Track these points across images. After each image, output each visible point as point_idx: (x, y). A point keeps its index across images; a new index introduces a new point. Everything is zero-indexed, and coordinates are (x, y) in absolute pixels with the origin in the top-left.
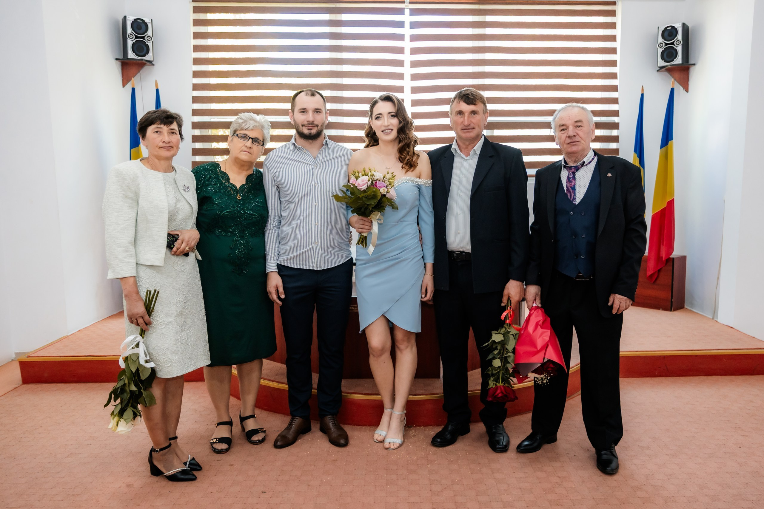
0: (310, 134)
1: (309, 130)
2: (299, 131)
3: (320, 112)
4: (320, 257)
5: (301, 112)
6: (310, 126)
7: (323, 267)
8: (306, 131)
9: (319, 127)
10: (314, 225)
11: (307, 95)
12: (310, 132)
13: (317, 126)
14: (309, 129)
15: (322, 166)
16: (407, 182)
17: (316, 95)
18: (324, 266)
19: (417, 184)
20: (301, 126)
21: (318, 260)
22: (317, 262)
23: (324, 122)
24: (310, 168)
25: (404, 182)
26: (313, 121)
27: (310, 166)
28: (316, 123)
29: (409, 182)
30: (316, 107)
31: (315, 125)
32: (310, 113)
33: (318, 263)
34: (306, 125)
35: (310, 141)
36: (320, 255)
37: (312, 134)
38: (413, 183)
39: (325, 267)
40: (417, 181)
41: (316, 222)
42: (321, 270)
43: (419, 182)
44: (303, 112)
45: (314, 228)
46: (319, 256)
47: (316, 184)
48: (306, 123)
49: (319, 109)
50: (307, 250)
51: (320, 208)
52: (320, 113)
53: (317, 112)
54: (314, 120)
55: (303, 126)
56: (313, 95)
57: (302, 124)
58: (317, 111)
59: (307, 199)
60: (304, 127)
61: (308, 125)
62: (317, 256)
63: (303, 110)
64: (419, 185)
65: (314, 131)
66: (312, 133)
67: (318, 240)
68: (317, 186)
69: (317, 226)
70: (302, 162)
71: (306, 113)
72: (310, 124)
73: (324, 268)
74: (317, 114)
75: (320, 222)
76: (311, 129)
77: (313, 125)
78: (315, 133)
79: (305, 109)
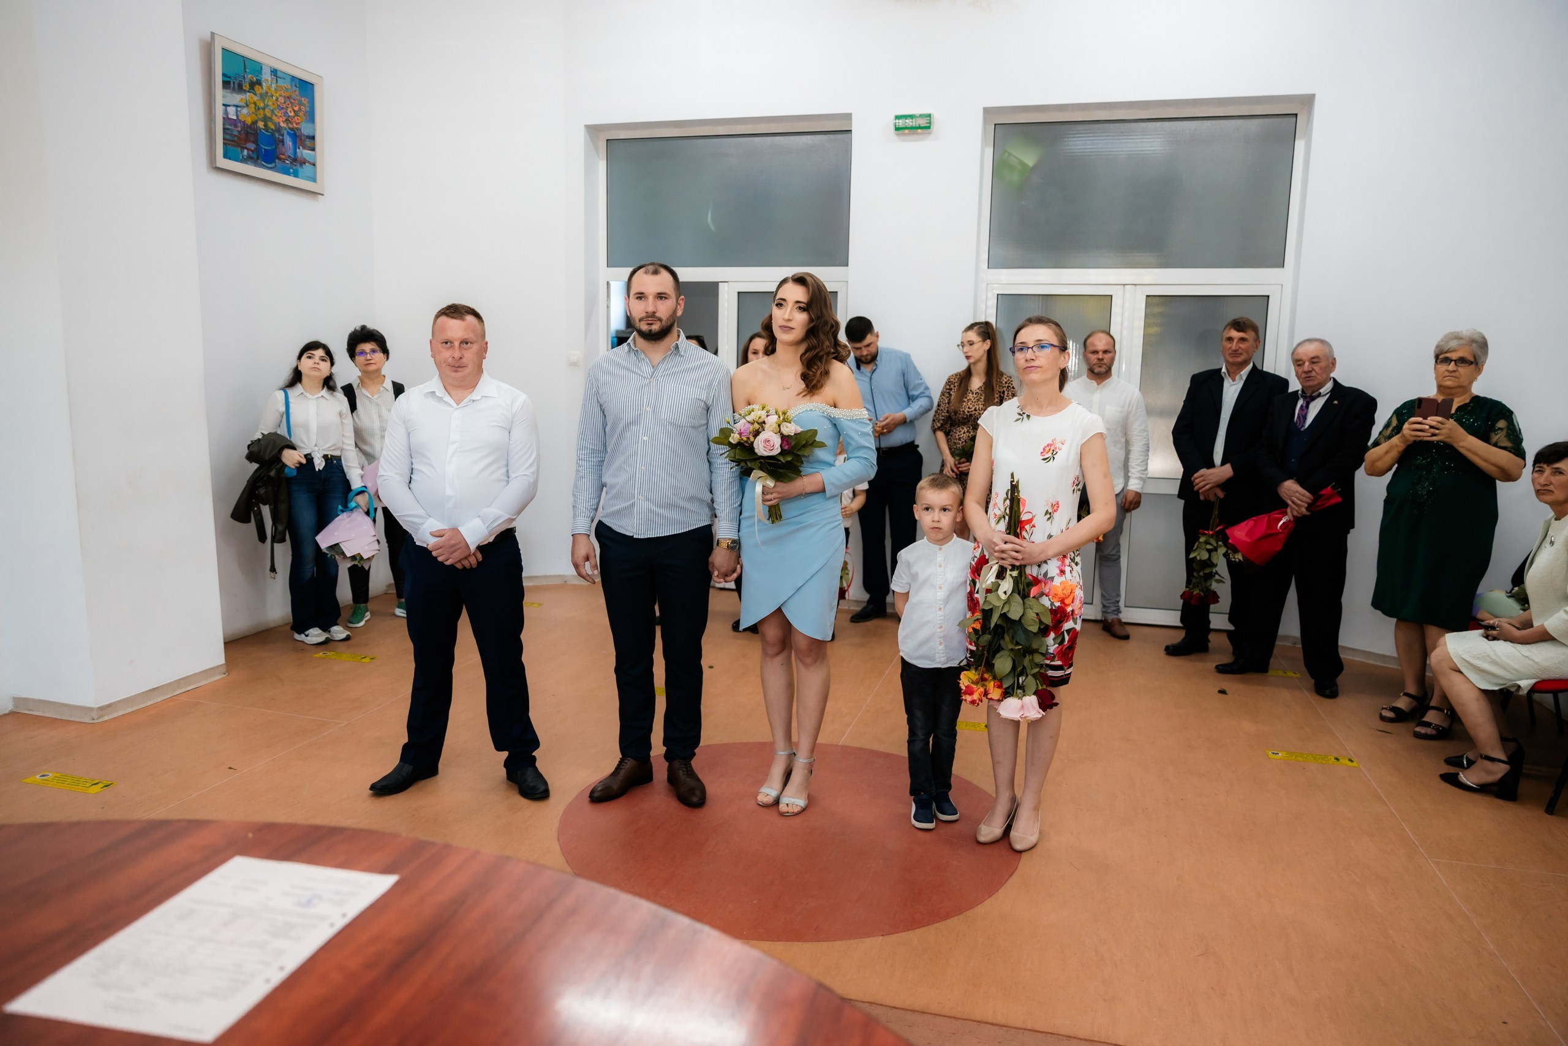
0: (650, 331)
1: (649, 326)
3: (666, 298)
5: (637, 298)
6: (650, 319)
8: (646, 327)
9: (663, 323)
11: (647, 272)
12: (650, 328)
13: (660, 320)
14: (648, 324)
17: (660, 271)
19: (830, 416)
20: (637, 321)
23: (671, 314)
26: (654, 313)
28: (658, 315)
30: (659, 291)
31: (657, 318)
32: (651, 298)
34: (644, 317)
35: (654, 343)
37: (653, 332)
40: (830, 410)
42: (646, 539)
43: (833, 412)
44: (640, 298)
47: (648, 409)
48: (644, 314)
49: (665, 294)
50: (626, 507)
52: (667, 300)
53: (661, 298)
54: (655, 311)
55: (640, 320)
56: (656, 272)
57: (640, 316)
58: (662, 295)
59: (634, 428)
60: (642, 322)
61: (647, 318)
63: (640, 295)
64: (833, 418)
65: (656, 327)
66: (653, 330)
68: (649, 411)
70: (635, 373)
71: (646, 300)
72: (649, 317)
74: (661, 301)
76: (651, 324)
77: (654, 318)
78: (657, 331)
79: (642, 293)
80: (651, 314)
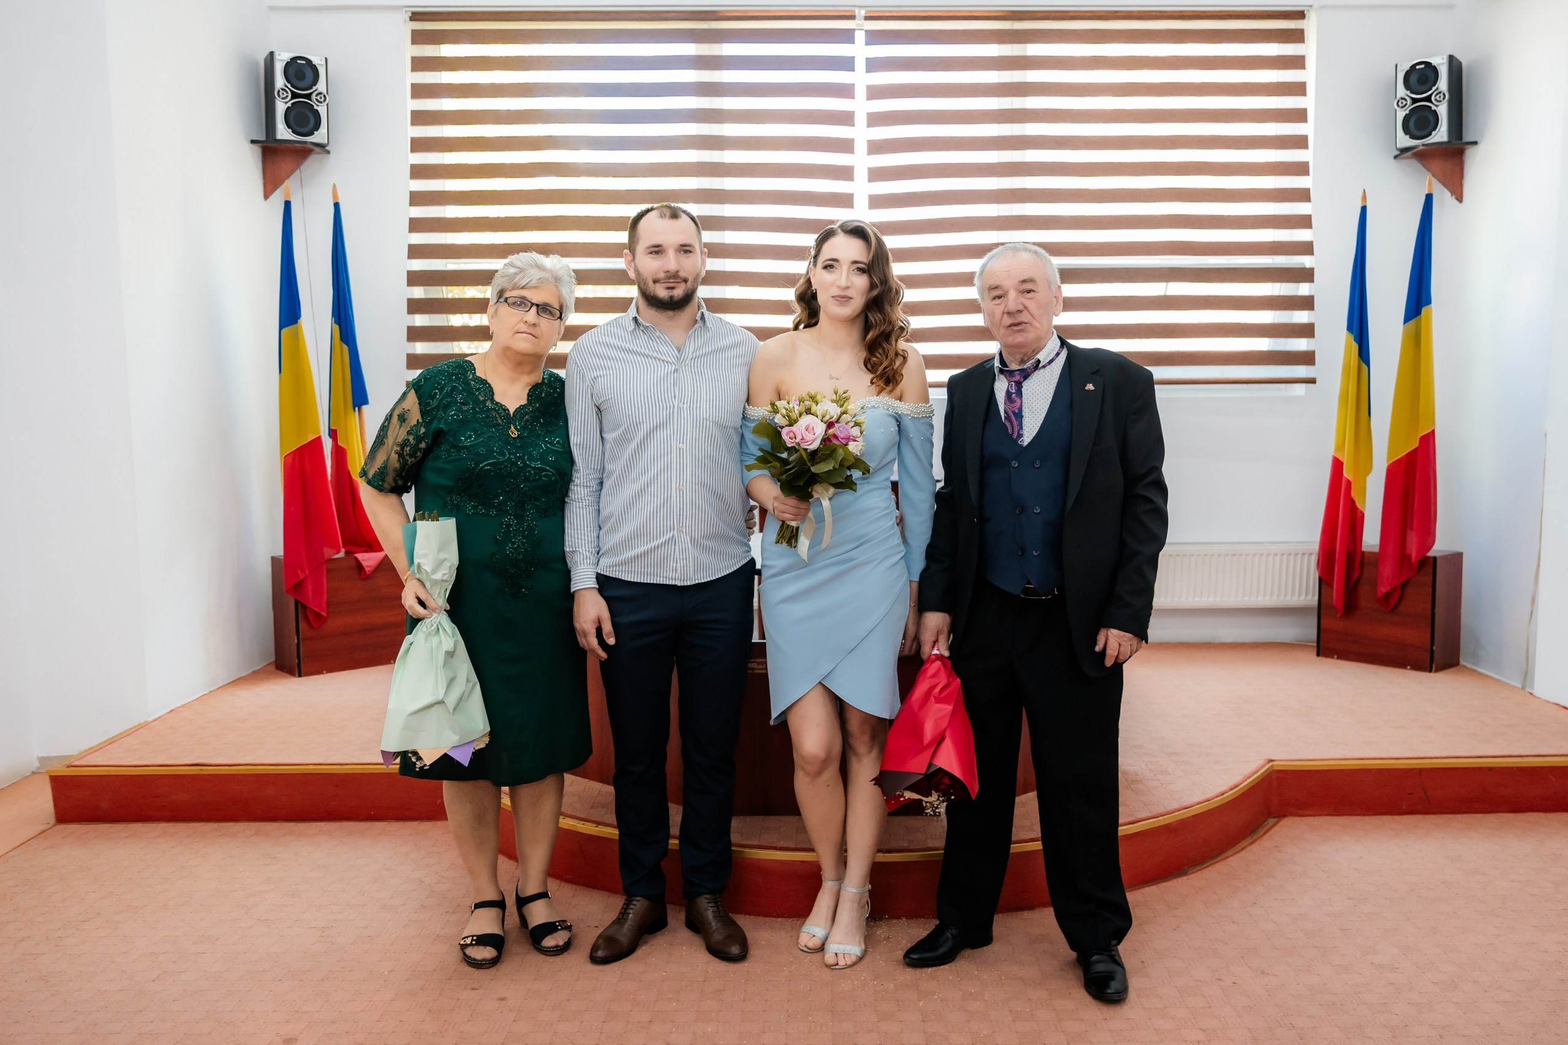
0: (671, 297)
1: (670, 291)
2: (648, 292)
3: (689, 251)
4: (688, 559)
5: (651, 253)
6: (670, 281)
7: (695, 580)
8: (662, 292)
9: (689, 284)
10: (676, 490)
11: (662, 217)
12: (672, 294)
13: (685, 281)
14: (668, 288)
15: (694, 366)
16: (874, 407)
17: (680, 217)
18: (696, 578)
19: (895, 413)
20: (651, 283)
21: (685, 565)
22: (682, 568)
23: (699, 271)
24: (668, 369)
25: (869, 406)
26: (678, 271)
27: (668, 366)
28: (682, 274)
29: (878, 407)
30: (682, 242)
31: (681, 278)
32: (671, 253)
33: (684, 570)
34: (663, 280)
35: (670, 313)
36: (689, 554)
37: (676, 299)
38: (888, 409)
39: (698, 579)
40: (896, 405)
41: (681, 483)
42: (690, 586)
43: (900, 408)
44: (657, 253)
45: (676, 496)
46: (686, 555)
47: (681, 405)
48: (662, 275)
49: (690, 246)
50: (662, 543)
51: (688, 454)
52: (691, 254)
53: (684, 251)
55: (655, 281)
56: (674, 216)
57: (655, 277)
58: (685, 249)
59: (661, 433)
60: (658, 285)
61: (666, 279)
62: (681, 556)
63: (656, 249)
64: (899, 415)
65: (679, 292)
66: (675, 295)
67: (684, 523)
68: (683, 408)
69: (683, 493)
70: (652, 357)
71: (663, 255)
72: (670, 278)
73: (697, 582)
74: (685, 255)
75: (688, 483)
76: (673, 288)
77: (676, 279)
78: (681, 296)
79: (659, 246)
80: (672, 274)
